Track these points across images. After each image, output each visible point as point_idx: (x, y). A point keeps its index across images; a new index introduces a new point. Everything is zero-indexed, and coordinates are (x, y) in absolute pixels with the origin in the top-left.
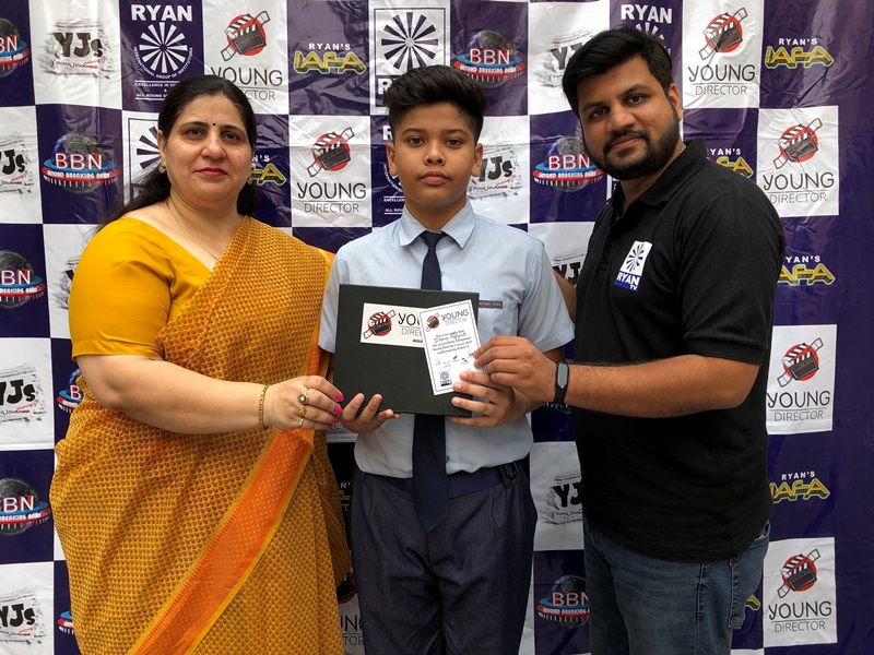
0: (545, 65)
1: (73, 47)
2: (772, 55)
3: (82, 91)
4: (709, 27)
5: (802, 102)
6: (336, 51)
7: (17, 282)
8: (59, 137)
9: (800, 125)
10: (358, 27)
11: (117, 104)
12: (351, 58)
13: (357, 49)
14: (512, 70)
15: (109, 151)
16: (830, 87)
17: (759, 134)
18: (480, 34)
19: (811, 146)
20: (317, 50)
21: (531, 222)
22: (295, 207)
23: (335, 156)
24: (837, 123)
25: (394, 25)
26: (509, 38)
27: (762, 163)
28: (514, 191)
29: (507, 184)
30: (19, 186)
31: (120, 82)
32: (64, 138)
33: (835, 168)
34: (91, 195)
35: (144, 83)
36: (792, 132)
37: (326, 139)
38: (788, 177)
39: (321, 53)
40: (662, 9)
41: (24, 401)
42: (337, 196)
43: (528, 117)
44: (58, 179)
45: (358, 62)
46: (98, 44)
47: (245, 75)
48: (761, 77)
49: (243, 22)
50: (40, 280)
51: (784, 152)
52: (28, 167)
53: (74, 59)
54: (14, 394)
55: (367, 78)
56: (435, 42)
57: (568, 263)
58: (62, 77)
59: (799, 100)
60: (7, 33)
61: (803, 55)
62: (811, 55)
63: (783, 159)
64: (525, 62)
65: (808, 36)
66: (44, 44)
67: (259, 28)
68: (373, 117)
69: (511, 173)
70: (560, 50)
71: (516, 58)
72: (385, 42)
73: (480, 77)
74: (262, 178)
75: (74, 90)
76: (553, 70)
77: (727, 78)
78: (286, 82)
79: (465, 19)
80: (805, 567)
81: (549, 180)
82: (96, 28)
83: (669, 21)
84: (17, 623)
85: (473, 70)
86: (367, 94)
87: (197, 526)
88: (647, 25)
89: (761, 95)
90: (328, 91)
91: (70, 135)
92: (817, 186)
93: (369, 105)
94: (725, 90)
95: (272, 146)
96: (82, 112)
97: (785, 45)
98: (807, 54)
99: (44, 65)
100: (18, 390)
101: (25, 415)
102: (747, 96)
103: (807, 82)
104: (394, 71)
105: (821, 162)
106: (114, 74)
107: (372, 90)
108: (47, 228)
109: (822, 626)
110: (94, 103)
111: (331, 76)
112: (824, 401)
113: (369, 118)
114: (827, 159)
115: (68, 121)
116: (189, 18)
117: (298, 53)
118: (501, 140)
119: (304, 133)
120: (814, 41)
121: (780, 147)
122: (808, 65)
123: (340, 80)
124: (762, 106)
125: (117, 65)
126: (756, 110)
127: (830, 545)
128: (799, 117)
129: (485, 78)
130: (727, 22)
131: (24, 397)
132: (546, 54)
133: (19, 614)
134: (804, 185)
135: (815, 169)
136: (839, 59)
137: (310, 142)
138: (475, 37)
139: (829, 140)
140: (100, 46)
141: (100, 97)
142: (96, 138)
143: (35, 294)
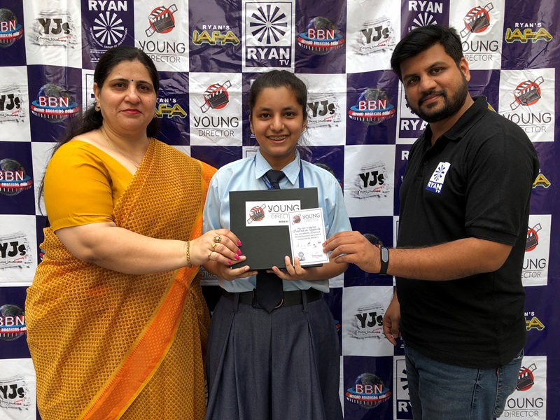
0: (358, 41)
1: (50, 28)
2: (510, 34)
3: (56, 56)
4: (467, 16)
5: (531, 65)
6: (220, 30)
7: (15, 179)
8: (42, 86)
9: (529, 81)
10: (235, 15)
11: (79, 65)
12: (230, 35)
13: (234, 29)
14: (336, 43)
15: (73, 96)
16: (549, 56)
17: (500, 87)
18: (315, 19)
19: (536, 95)
20: (208, 29)
21: (347, 144)
22: (193, 133)
23: (218, 99)
24: (554, 80)
25: (258, 14)
26: (334, 22)
27: (502, 106)
28: (336, 124)
29: (331, 119)
30: (17, 118)
31: (81, 51)
32: (45, 86)
33: (552, 110)
34: (62, 123)
35: (96, 51)
36: (523, 85)
37: (213, 88)
38: (520, 116)
39: (210, 32)
40: (436, 4)
41: (19, 255)
42: (220, 126)
43: (346, 74)
44: (40, 113)
45: (234, 38)
46: (67, 26)
47: (161, 46)
48: (503, 49)
49: (160, 12)
50: (29, 178)
51: (517, 99)
52: (22, 105)
53: (51, 35)
54: (12, 250)
55: (240, 48)
56: (285, 25)
57: (370, 171)
58: (43, 47)
59: (529, 64)
60: (9, 18)
61: (532, 34)
62: (537, 34)
63: (516, 104)
64: (344, 38)
65: (535, 21)
66: (32, 26)
67: (170, 15)
68: (244, 74)
69: (334, 112)
70: (368, 30)
71: (339, 35)
72: (252, 25)
73: (314, 48)
74: (171, 114)
75: (51, 56)
76: (363, 43)
77: (479, 50)
78: (187, 51)
79: (305, 9)
80: (526, 375)
81: (359, 117)
82: (66, 16)
83: (441, 11)
84: (13, 396)
85: (310, 43)
86: (240, 59)
87: (121, 342)
88: (426, 14)
89: (502, 61)
90: (215, 57)
91: (48, 85)
92: (540, 121)
93: (241, 66)
94: (478, 57)
95: (178, 92)
96: (56, 69)
97: (520, 27)
98: (535, 33)
99: (32, 39)
100: (15, 248)
101: (20, 264)
102: (493, 61)
103: (534, 52)
104: (258, 44)
105: (542, 105)
106: (77, 45)
107: (244, 56)
108: (33, 144)
109: (536, 413)
110: (64, 64)
111: (217, 46)
112: (542, 265)
113: (241, 74)
114: (546, 104)
115: (47, 76)
116: (125, 9)
117: (195, 32)
118: (328, 90)
119: (199, 84)
120: (539, 25)
121: (515, 96)
122: (535, 40)
123: (222, 49)
124: (503, 67)
125: (79, 40)
126: (499, 71)
127: (543, 361)
128: (528, 75)
129: (318, 48)
130: (479, 12)
131: (19, 253)
132: (359, 33)
133: (14, 391)
134: (531, 121)
135: (539, 111)
136: (556, 37)
137: (203, 90)
138: (312, 21)
139: (548, 91)
140: (68, 27)
141: (68, 60)
142: (65, 87)
143: (26, 187)
